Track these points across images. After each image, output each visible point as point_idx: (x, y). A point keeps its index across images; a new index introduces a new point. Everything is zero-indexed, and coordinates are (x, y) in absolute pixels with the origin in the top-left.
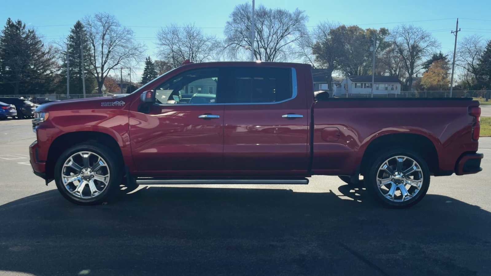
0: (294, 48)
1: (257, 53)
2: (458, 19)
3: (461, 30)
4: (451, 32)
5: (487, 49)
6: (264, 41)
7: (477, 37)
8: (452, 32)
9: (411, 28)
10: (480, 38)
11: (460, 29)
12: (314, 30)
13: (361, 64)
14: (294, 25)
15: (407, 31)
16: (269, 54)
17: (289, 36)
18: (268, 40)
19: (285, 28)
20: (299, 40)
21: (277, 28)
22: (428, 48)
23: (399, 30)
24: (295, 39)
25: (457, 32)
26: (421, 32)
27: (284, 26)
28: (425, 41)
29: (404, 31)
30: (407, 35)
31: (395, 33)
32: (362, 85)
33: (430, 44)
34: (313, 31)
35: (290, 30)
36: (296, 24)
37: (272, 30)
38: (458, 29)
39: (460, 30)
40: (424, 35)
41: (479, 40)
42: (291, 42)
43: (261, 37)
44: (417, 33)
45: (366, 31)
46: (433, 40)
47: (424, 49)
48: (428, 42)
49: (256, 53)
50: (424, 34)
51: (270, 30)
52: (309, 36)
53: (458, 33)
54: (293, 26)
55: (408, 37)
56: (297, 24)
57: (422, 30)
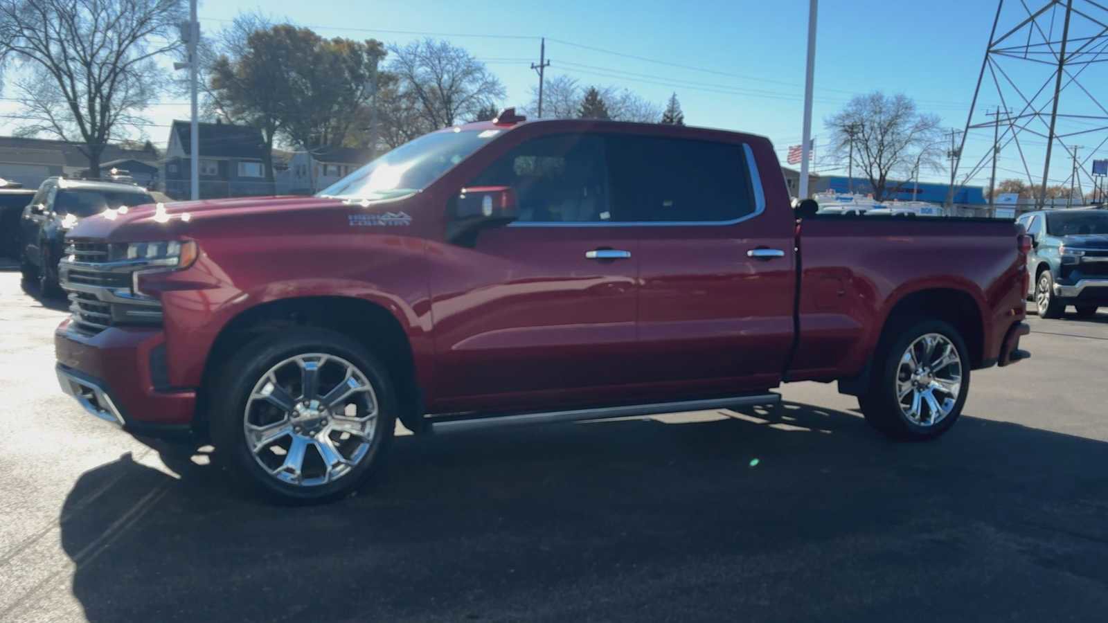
0: (162, 69)
1: (62, 73)
2: (543, 40)
3: (551, 63)
4: (530, 65)
5: (585, 108)
6: (81, 43)
7: (569, 80)
8: (532, 67)
9: (444, 48)
10: (572, 83)
11: (549, 61)
12: (225, 30)
13: (327, 120)
14: (164, 10)
15: (437, 55)
16: (96, 77)
17: (148, 36)
18: (93, 40)
19: (139, 15)
20: (179, 48)
21: (119, 13)
22: (480, 97)
23: (419, 50)
24: (169, 47)
25: (542, 66)
26: (465, 58)
27: (137, 9)
28: (474, 79)
29: (429, 55)
30: (437, 62)
31: (412, 57)
32: (339, 168)
33: (485, 89)
34: (222, 32)
35: (154, 22)
36: (170, 9)
37: (103, 14)
38: (545, 62)
39: (548, 65)
40: (471, 67)
41: (572, 87)
42: (158, 54)
43: (73, 29)
44: (458, 60)
45: (332, 44)
46: (490, 79)
47: (472, 97)
48: (481, 82)
49: (60, 73)
50: (471, 64)
51: (96, 16)
52: (206, 42)
53: (546, 69)
54: (160, 13)
55: (439, 67)
56: (173, 8)
57: (467, 55)
